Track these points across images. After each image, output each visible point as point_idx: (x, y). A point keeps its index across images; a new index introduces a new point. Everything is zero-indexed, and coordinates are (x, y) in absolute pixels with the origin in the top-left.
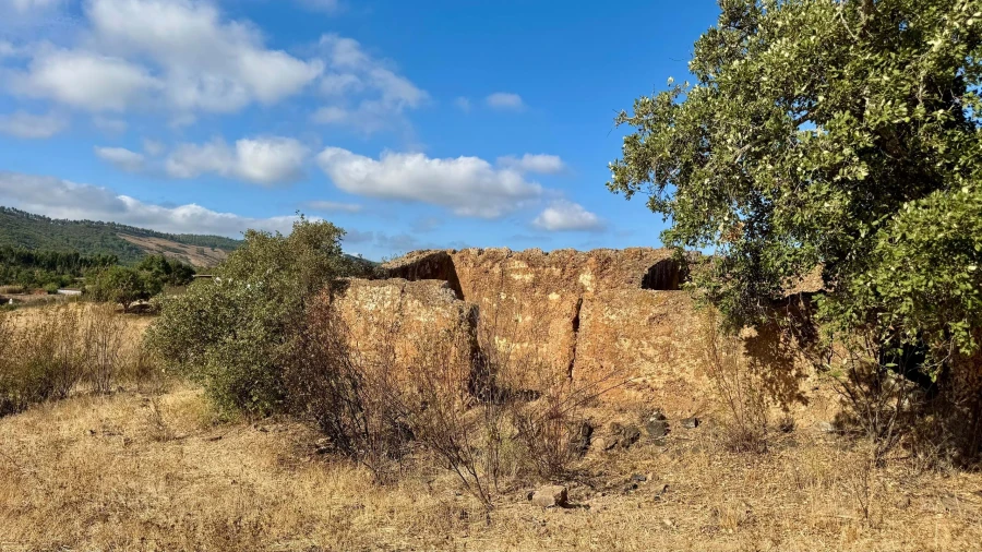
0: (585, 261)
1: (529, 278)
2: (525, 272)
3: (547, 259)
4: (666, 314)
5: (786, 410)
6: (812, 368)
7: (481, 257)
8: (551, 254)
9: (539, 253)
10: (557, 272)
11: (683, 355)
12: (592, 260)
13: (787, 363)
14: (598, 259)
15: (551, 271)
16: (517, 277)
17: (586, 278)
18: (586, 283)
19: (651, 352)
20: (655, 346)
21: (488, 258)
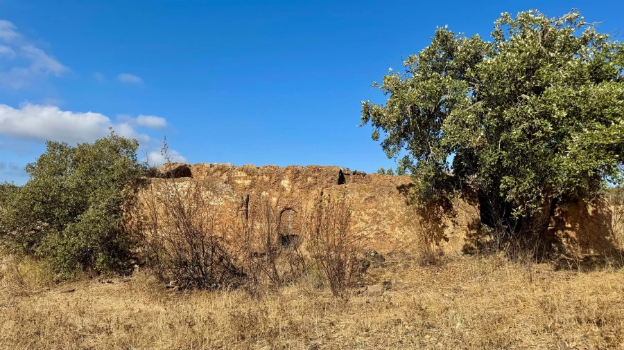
0: (284, 173)
1: (247, 182)
2: (245, 179)
3: (259, 171)
4: (374, 197)
5: (438, 245)
6: (451, 222)
7: (212, 169)
8: (261, 168)
9: (254, 167)
10: (267, 179)
11: (384, 219)
12: (290, 171)
13: (438, 220)
14: (293, 171)
15: (263, 179)
16: (239, 182)
17: (285, 183)
18: (286, 186)
19: (366, 218)
20: (369, 214)
21: (218, 169)
